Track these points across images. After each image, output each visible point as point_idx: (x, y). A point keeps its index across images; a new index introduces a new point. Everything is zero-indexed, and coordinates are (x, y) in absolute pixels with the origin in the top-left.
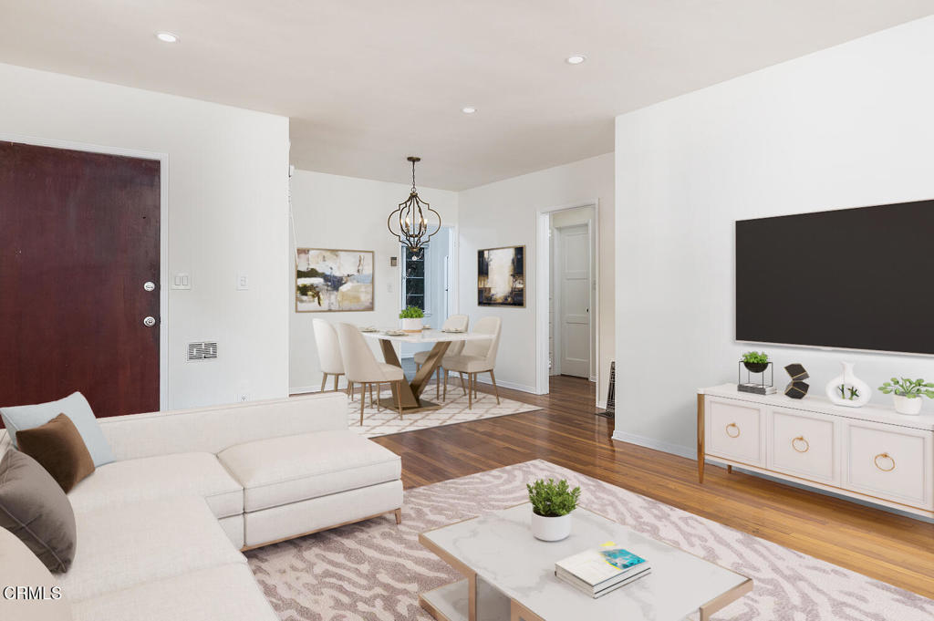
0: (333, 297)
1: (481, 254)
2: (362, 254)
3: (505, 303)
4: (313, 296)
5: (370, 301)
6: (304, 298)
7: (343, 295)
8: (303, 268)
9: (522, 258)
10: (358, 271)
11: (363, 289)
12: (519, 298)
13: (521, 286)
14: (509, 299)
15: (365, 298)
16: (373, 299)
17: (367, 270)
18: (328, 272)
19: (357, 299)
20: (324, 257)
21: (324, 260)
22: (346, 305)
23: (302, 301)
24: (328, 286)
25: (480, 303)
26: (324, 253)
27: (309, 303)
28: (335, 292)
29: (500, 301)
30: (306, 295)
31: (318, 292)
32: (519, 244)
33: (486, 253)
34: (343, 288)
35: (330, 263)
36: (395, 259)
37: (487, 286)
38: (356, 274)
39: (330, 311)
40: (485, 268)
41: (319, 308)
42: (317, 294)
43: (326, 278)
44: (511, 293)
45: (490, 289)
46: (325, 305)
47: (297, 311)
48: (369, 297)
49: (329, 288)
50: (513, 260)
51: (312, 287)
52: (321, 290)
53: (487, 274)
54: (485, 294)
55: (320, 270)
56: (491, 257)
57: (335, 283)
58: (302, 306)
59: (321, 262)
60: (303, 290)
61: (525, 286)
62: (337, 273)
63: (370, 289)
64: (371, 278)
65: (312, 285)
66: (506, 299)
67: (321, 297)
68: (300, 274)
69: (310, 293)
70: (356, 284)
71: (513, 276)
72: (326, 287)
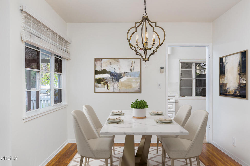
0: (116, 85)
1: (221, 59)
2: (133, 60)
3: (234, 95)
4: (104, 84)
5: (139, 87)
6: (99, 85)
7: (122, 83)
8: (98, 69)
9: (245, 60)
10: (131, 70)
11: (134, 80)
12: (244, 92)
13: (244, 82)
14: (237, 92)
15: (135, 86)
16: (140, 86)
17: (137, 69)
18: (113, 71)
19: (131, 86)
20: (110, 62)
21: (110, 65)
22: (123, 89)
23: (98, 87)
24: (113, 79)
25: (221, 94)
26: (110, 60)
27: (102, 88)
28: (117, 82)
29: (232, 93)
30: (100, 84)
31: (107, 82)
32: (243, 50)
33: (224, 59)
34: (122, 80)
35: (114, 66)
36: (163, 68)
37: (225, 82)
38: (129, 71)
39: (114, 92)
40: (223, 69)
41: (108, 91)
42: (106, 83)
43: (111, 74)
44: (238, 87)
45: (226, 84)
46: (111, 89)
47: (95, 92)
48: (138, 85)
49: (113, 80)
50: (240, 62)
51: (103, 79)
52: (109, 81)
53: (224, 74)
54: (223, 88)
55: (108, 70)
56: (227, 62)
57: (117, 77)
58: (98, 90)
59: (109, 66)
60: (99, 81)
61: (247, 82)
62: (118, 71)
63: (139, 80)
64: (139, 74)
65: (103, 78)
66: (235, 92)
67: (109, 84)
68: (97, 72)
69: (102, 83)
70: (129, 77)
71: (240, 74)
72: (111, 79)
